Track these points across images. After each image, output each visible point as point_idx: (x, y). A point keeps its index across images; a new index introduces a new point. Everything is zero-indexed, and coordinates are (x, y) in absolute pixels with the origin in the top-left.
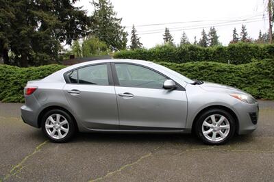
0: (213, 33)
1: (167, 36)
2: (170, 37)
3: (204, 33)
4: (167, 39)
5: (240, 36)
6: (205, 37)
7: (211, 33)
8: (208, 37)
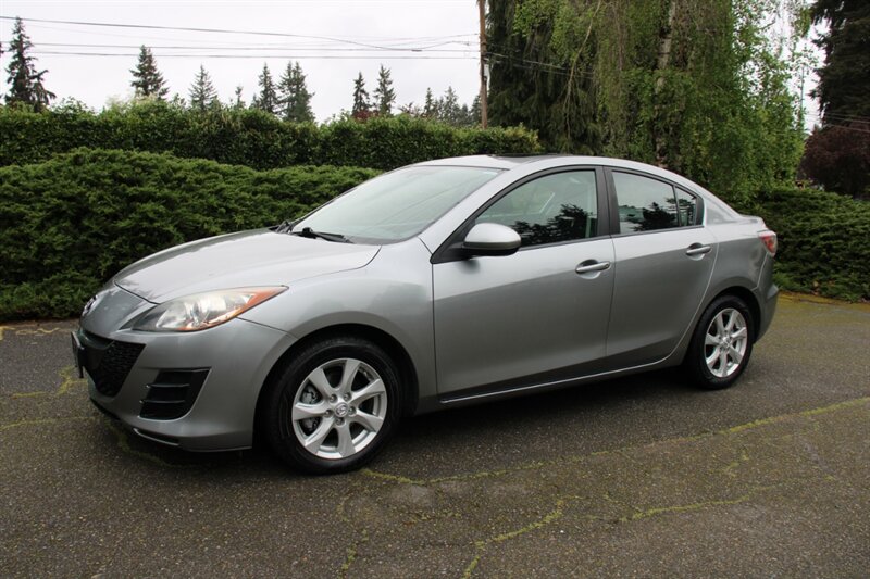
0: (295, 81)
1: (147, 76)
2: (157, 82)
3: (266, 80)
4: (145, 86)
5: (373, 100)
6: (268, 92)
7: (289, 82)
8: (278, 93)
